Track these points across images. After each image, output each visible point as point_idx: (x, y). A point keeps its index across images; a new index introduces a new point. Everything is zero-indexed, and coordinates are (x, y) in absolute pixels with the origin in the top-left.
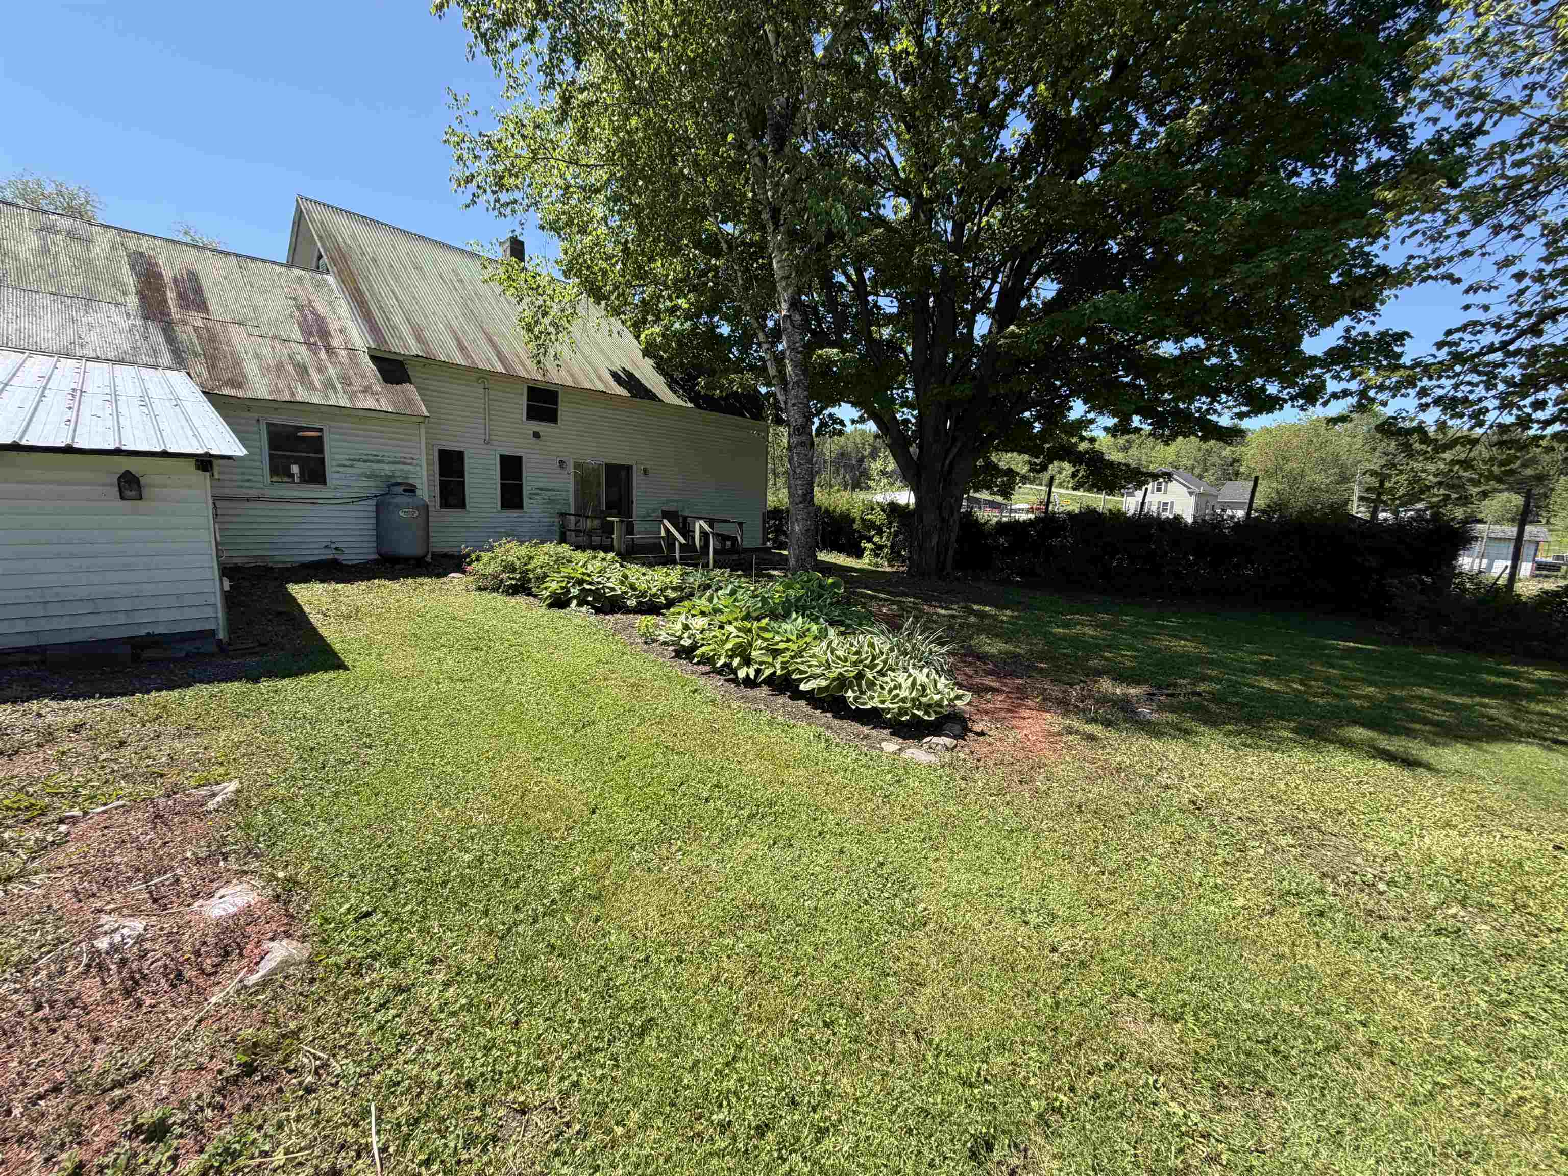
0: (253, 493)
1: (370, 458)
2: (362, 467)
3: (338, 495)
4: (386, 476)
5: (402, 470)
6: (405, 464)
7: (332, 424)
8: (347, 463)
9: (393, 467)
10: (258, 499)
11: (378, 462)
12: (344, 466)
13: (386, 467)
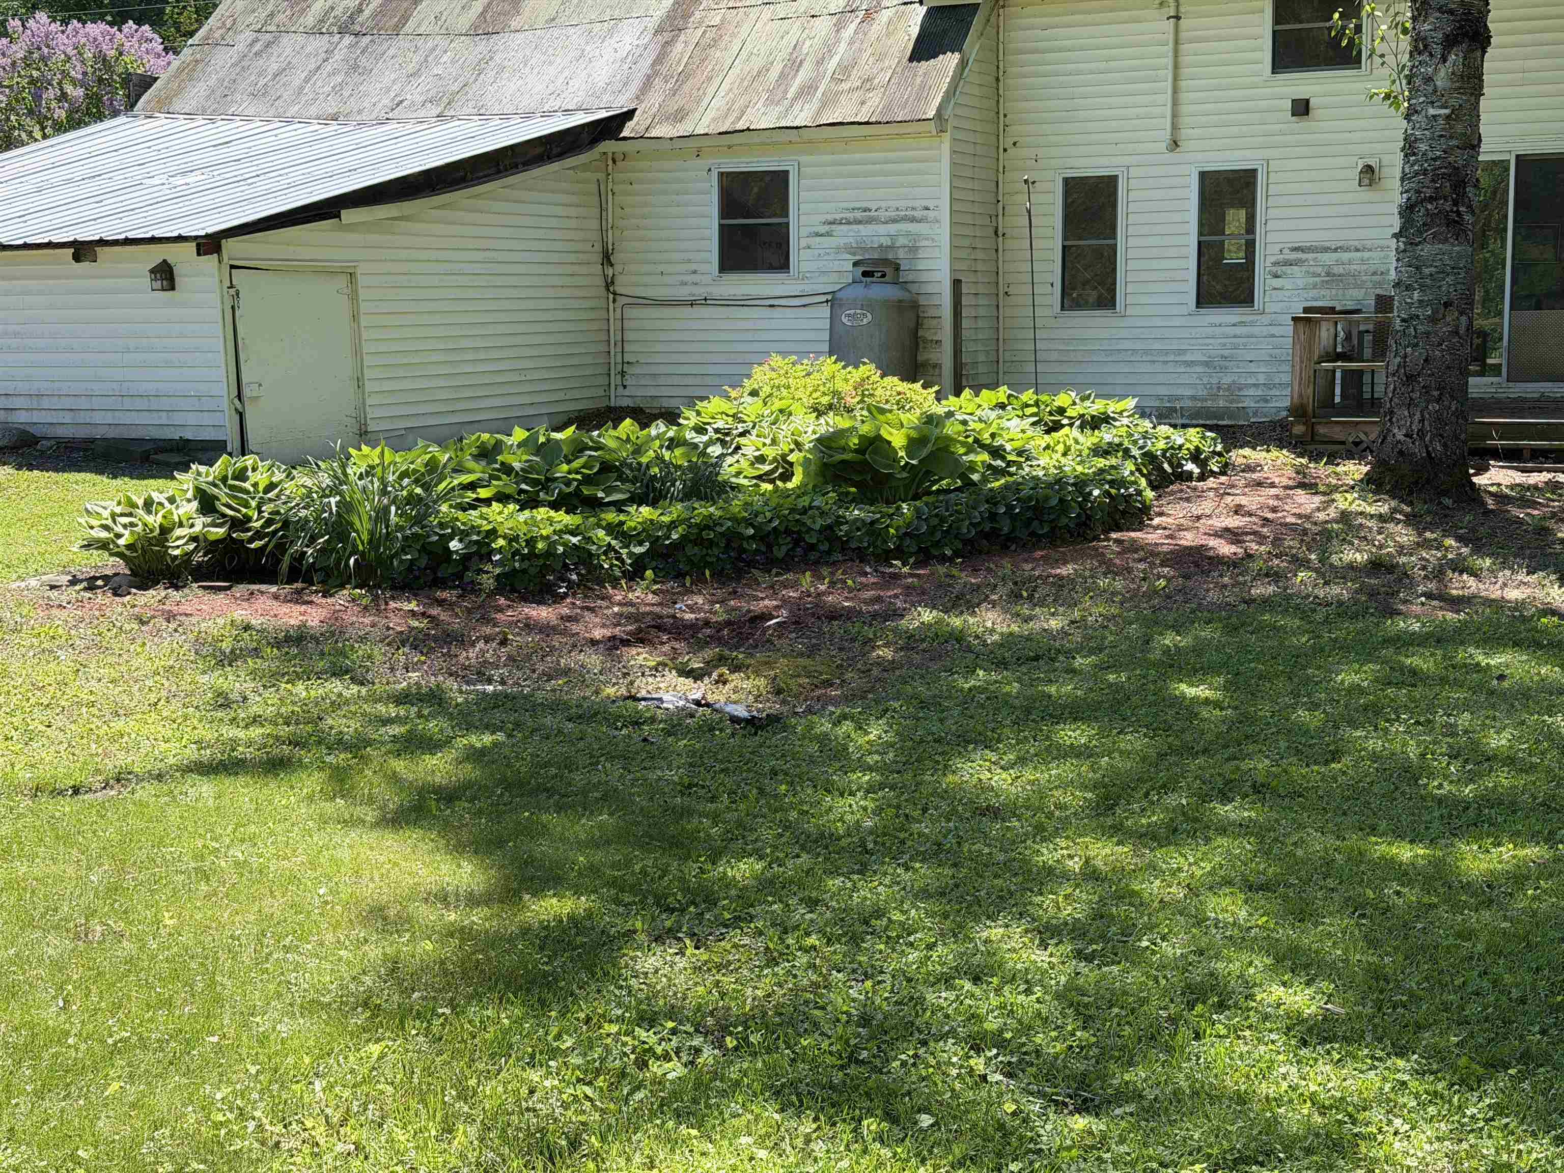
0: (700, 292)
1: (859, 215)
2: (846, 235)
3: (809, 289)
4: (881, 246)
5: (908, 234)
6: (913, 220)
7: (804, 159)
8: (823, 229)
9: (892, 228)
10: (706, 301)
11: (870, 221)
12: (817, 235)
13: (882, 229)
